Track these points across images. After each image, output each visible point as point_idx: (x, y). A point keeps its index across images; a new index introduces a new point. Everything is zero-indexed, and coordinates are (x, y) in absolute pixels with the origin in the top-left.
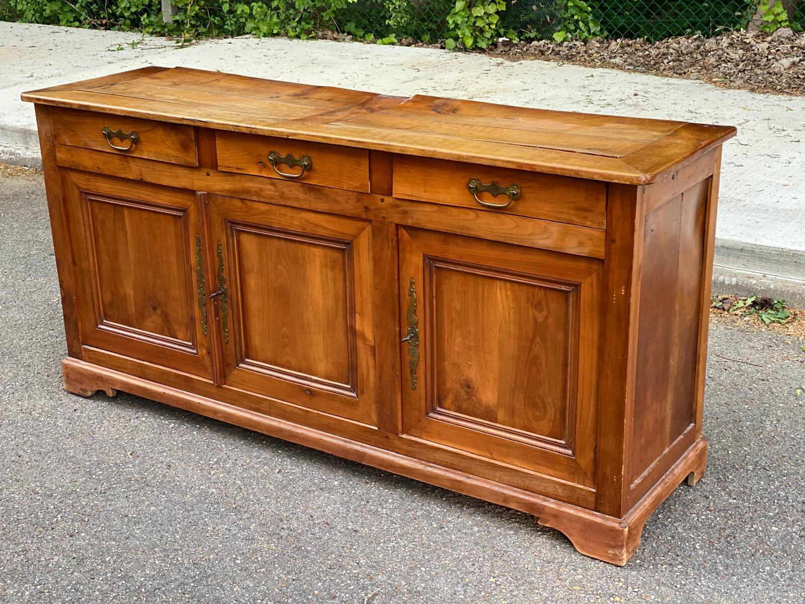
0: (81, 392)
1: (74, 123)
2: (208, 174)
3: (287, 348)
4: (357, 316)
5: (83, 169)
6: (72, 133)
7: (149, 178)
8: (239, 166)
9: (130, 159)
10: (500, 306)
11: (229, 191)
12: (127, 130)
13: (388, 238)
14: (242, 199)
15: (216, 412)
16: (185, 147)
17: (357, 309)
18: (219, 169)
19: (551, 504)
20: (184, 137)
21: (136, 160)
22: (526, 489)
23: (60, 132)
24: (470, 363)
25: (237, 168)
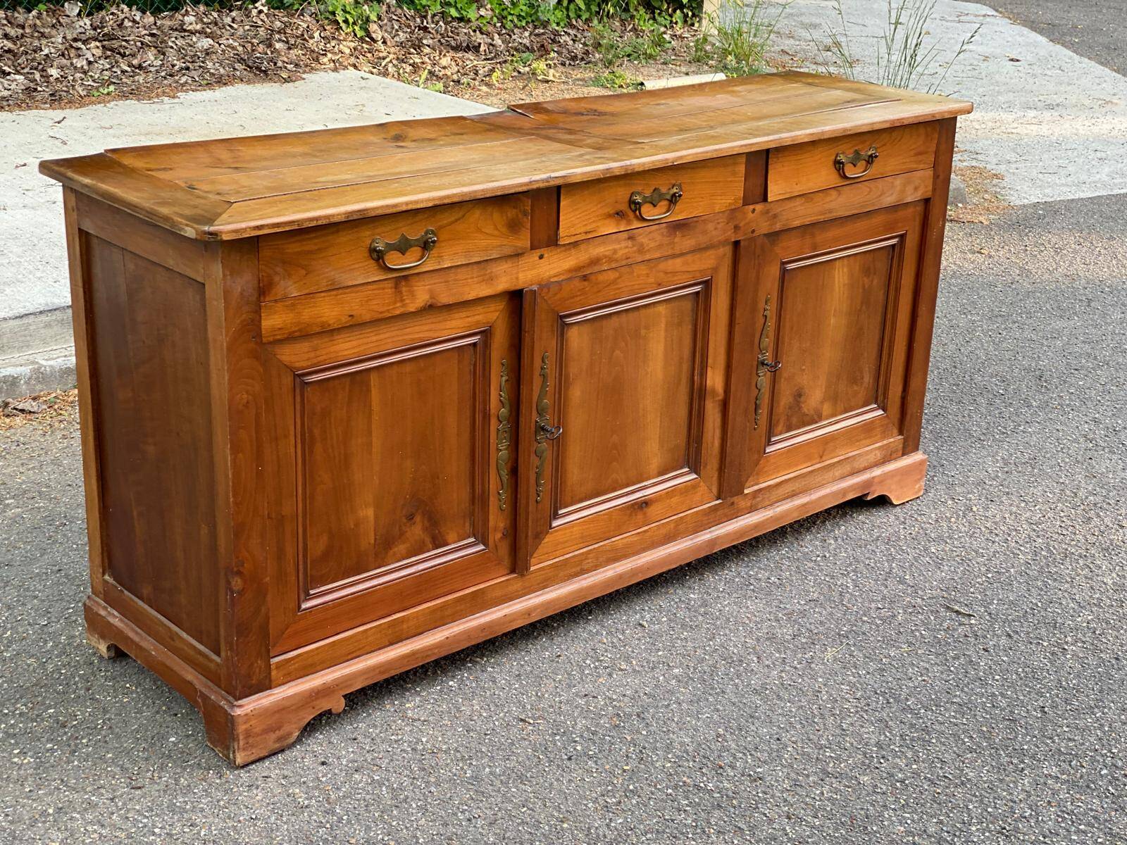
0: (277, 745)
1: (311, 252)
2: (541, 257)
3: (615, 463)
4: (709, 369)
5: (318, 330)
6: (304, 272)
7: (445, 299)
8: (588, 228)
9: (417, 278)
10: (837, 290)
11: (570, 271)
12: (415, 232)
13: (754, 254)
14: (585, 276)
15: (528, 612)
16: (514, 227)
17: (710, 361)
18: (561, 242)
19: (877, 472)
20: (514, 211)
21: (426, 276)
22: (853, 473)
23: (277, 279)
24: (804, 367)
25: (586, 233)
